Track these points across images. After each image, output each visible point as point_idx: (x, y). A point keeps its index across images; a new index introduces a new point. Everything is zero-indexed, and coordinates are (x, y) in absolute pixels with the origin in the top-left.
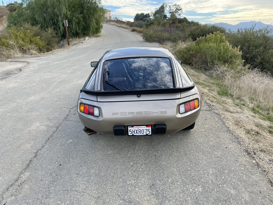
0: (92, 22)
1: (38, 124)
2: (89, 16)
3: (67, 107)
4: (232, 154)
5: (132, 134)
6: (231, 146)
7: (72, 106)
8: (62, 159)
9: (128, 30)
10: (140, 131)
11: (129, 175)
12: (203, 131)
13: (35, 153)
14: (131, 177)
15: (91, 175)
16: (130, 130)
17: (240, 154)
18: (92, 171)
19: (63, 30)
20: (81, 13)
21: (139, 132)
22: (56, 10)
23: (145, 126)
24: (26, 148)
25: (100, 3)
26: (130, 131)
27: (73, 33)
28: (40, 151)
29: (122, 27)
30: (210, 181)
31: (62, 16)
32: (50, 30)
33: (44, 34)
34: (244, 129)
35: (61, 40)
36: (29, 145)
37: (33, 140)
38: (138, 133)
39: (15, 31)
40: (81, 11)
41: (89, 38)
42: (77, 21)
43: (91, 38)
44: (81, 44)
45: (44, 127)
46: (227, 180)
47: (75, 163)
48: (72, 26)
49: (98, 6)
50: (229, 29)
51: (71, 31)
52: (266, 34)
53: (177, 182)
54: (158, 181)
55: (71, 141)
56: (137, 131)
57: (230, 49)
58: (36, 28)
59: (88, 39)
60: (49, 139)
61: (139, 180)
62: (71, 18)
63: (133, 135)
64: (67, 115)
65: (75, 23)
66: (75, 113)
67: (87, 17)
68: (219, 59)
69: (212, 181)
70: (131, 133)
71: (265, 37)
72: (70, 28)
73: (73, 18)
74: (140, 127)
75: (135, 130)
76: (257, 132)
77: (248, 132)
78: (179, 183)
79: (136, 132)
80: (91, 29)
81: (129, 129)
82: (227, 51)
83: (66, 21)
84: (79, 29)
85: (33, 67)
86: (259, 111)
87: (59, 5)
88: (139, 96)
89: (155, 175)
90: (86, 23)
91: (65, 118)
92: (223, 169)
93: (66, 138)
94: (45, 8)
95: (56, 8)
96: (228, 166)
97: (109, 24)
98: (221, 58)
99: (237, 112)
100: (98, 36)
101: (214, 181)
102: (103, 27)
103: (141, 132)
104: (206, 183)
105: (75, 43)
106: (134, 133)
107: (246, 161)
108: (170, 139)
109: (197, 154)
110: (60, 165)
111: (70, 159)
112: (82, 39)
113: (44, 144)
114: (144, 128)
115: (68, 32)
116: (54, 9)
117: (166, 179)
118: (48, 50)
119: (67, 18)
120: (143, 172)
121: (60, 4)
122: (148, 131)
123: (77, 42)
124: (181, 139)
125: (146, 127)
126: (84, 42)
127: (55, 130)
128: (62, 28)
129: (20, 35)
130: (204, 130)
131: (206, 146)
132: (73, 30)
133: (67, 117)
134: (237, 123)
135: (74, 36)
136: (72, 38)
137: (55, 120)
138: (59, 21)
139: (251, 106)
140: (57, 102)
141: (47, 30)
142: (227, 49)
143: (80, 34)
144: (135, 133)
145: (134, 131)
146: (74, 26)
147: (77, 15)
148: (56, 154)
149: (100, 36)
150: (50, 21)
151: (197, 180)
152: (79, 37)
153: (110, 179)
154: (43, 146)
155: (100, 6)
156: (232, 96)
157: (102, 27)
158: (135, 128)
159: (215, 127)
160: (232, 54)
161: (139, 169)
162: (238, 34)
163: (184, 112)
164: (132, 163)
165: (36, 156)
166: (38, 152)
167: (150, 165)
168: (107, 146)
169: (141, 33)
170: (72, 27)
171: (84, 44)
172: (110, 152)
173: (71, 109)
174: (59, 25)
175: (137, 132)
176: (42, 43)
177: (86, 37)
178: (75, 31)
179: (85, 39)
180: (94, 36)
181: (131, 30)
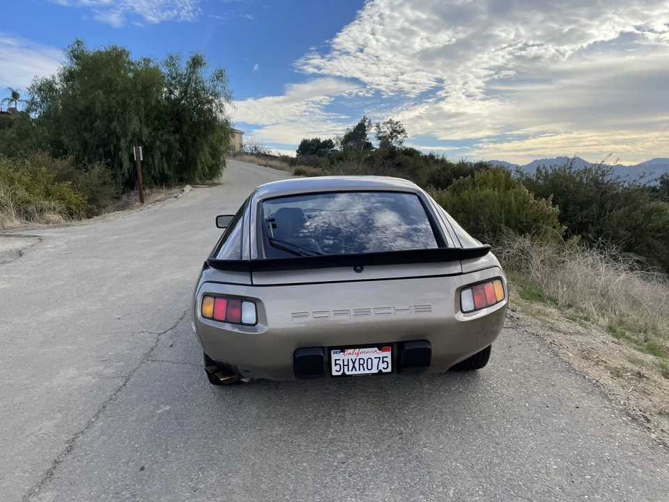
0: (201, 153)
1: (72, 372)
2: (194, 140)
3: (150, 331)
4: (595, 421)
5: (340, 373)
6: (586, 403)
7: (162, 329)
8: (146, 455)
9: (286, 172)
10: (362, 362)
11: (339, 484)
12: (509, 372)
13: (66, 442)
14: (345, 490)
15: (233, 490)
16: (336, 360)
17: (615, 421)
18: (234, 480)
19: (128, 170)
20: (174, 132)
21: (360, 364)
22: (115, 124)
23: (376, 349)
24: (41, 431)
25: (221, 111)
26: (336, 365)
27: (153, 175)
28: (81, 437)
29: (271, 166)
30: (558, 488)
31: (129, 138)
32: (97, 169)
33: (82, 177)
34: (605, 367)
35: (123, 193)
36: (50, 424)
37: (59, 411)
38: (357, 369)
39: (10, 168)
40: (176, 128)
41: (193, 187)
42: (164, 148)
43: (197, 187)
44: (174, 199)
45: (90, 377)
46: (598, 482)
47: (184, 462)
48: (151, 161)
49: (216, 117)
51: (150, 173)
52: (601, 178)
53: (471, 495)
54: (421, 497)
55: (167, 408)
56: (354, 363)
57: (531, 202)
58: (63, 164)
59: (191, 190)
60: (104, 407)
61: (367, 495)
62: (151, 142)
63: (344, 374)
64: (152, 349)
65: (159, 154)
66: (171, 343)
67: (190, 142)
68: (508, 224)
69: (561, 488)
70: (338, 368)
71: (599, 183)
72: (148, 164)
73: (155, 142)
74: (361, 350)
75: (350, 362)
76: (639, 373)
77: (616, 373)
78: (477, 498)
79: (351, 365)
80: (200, 167)
81: (334, 356)
82: (525, 205)
83: (139, 149)
84: (169, 168)
85: (55, 247)
86: (624, 333)
87: (122, 114)
88: (358, 268)
89: (409, 480)
90: (186, 153)
91: (147, 356)
92: (582, 458)
93: (154, 402)
94: (87, 120)
95: (116, 120)
96: (592, 450)
97: (239, 160)
98: (513, 222)
99: (578, 333)
100: (214, 185)
101: (568, 488)
102: (227, 165)
103: (365, 365)
104: (546, 492)
105: (159, 198)
106: (346, 367)
107: (632, 435)
108: (431, 394)
109: (509, 426)
110: (142, 469)
111: (169, 452)
112: (176, 190)
113: (93, 420)
114: (373, 353)
115: (142, 174)
116: (111, 121)
117: (441, 489)
118: (90, 214)
119: (140, 142)
120: (375, 475)
121: (125, 110)
122: (383, 362)
123: (163, 196)
124: (460, 392)
125: (378, 351)
126: (180, 195)
127: (121, 384)
128: (126, 164)
129: (23, 177)
130: (511, 370)
131: (526, 406)
132: (154, 169)
133: (152, 353)
134: (586, 355)
135: (157, 184)
136: (151, 188)
137: (119, 361)
138: (120, 149)
139: (604, 321)
140: (122, 321)
141: (89, 167)
142: (524, 202)
143: (170, 179)
144: (350, 369)
145: (346, 363)
146: (156, 161)
147: (166, 137)
148: (128, 441)
149: (220, 184)
150: (97, 148)
151: (523, 487)
152: (169, 186)
153: (287, 497)
154: (89, 425)
155: (221, 117)
156: (554, 302)
157: (224, 163)
158: (350, 355)
159: (536, 363)
160: (538, 211)
161: (364, 467)
162: (538, 178)
163: (472, 308)
164: (341, 456)
165: (70, 450)
166: (76, 440)
167: (391, 456)
168: (268, 417)
170: (153, 162)
171: (180, 200)
172: (278, 431)
173: (160, 334)
174: (122, 157)
175: (354, 367)
176: (76, 198)
177: (185, 185)
178: (159, 172)
179: (183, 190)
180: (205, 183)
181: (292, 173)
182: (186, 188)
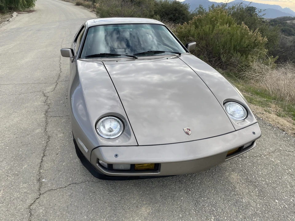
9: (71, 3)
41: (18, 13)
43: (20, 13)
44: (6, 22)
50: (200, 5)
59: (17, 16)
68: (235, 49)
100: (31, 11)
112: (7, 15)
126: (11, 19)
143: (3, 8)
149: (35, 11)
152: (3, 13)
169: (89, 7)
171: (11, 23)
177: (13, 12)
179: (12, 16)
180: (25, 10)
181: (75, 4)
182: (14, 14)
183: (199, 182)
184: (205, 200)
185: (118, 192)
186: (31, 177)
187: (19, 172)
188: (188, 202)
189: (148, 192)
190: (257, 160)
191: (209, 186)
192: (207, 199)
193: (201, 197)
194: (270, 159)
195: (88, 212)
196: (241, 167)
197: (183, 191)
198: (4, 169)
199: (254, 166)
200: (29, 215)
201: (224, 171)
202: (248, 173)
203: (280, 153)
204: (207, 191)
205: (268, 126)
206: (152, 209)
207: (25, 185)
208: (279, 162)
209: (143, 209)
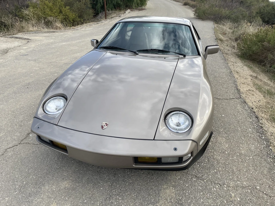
9: (179, 3)
27: (114, 4)
41: (131, 11)
43: (133, 11)
59: (129, 12)
80: (135, 1)
100: (142, 9)
105: (113, 16)
112: (122, 12)
123: (115, 15)
126: (122, 15)
135: (115, 8)
136: (112, 10)
143: (121, 6)
149: (145, 9)
152: (120, 10)
169: (194, 7)
171: (121, 18)
176: (72, 15)
177: (128, 10)
178: (116, 2)
179: (125, 12)
180: (138, 9)
181: (183, 4)
182: (127, 11)
183: (131, 182)
184: (119, 199)
185: (62, 162)
186: (26, 130)
187: (24, 124)
188: (103, 194)
189: (81, 172)
190: (214, 187)
191: (135, 189)
192: (121, 199)
193: (118, 195)
194: (231, 193)
195: (31, 167)
196: (187, 187)
197: (109, 183)
198: (19, 120)
199: (202, 191)
200: (2, 154)
201: (165, 183)
202: (188, 195)
203: (251, 191)
204: (129, 193)
205: (271, 158)
206: (71, 185)
207: (19, 134)
208: (239, 199)
209: (66, 182)
